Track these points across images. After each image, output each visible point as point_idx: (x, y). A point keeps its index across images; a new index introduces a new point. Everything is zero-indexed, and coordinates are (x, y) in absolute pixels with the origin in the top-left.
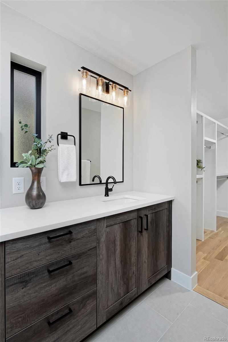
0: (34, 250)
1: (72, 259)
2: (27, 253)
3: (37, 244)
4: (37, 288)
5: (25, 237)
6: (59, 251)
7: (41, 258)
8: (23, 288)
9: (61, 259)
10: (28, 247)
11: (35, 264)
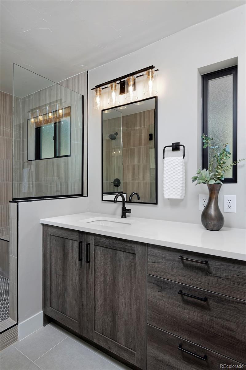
0: (168, 262)
1: (209, 297)
2: (162, 262)
3: (170, 258)
4: (171, 301)
5: (161, 247)
6: (194, 278)
7: (174, 274)
8: (159, 292)
9: (195, 288)
10: (164, 257)
11: (169, 276)
